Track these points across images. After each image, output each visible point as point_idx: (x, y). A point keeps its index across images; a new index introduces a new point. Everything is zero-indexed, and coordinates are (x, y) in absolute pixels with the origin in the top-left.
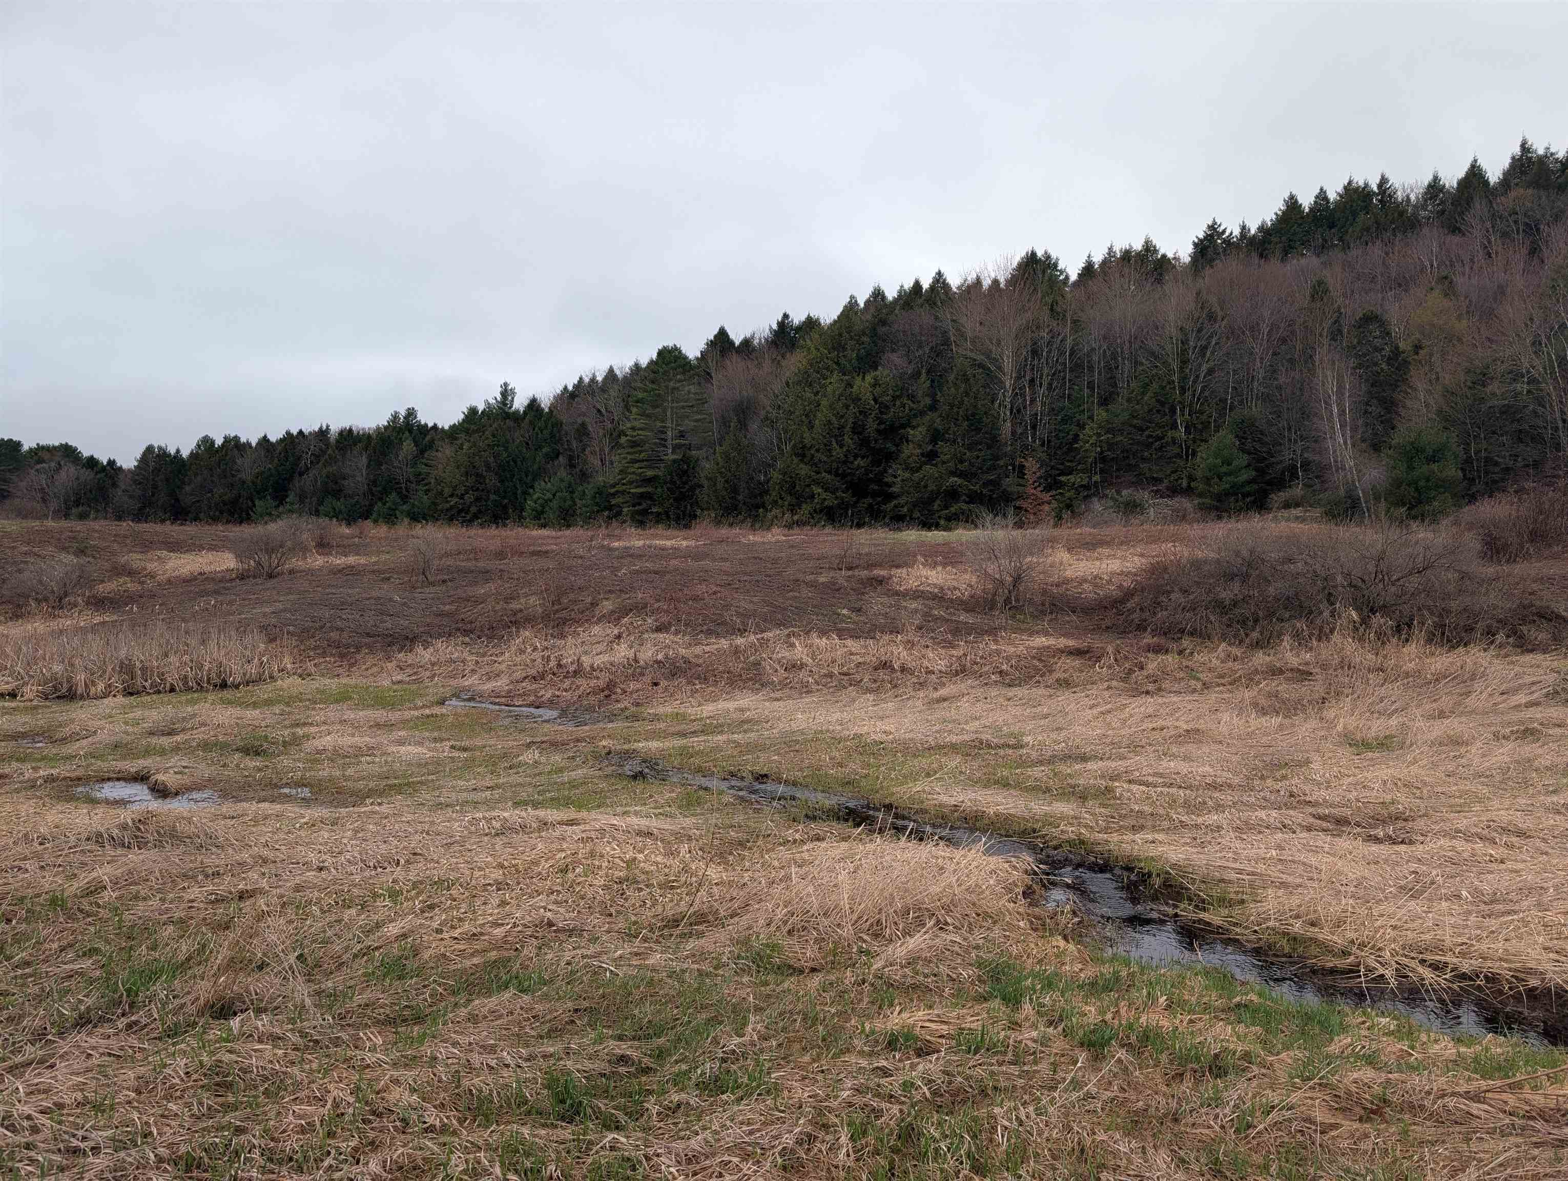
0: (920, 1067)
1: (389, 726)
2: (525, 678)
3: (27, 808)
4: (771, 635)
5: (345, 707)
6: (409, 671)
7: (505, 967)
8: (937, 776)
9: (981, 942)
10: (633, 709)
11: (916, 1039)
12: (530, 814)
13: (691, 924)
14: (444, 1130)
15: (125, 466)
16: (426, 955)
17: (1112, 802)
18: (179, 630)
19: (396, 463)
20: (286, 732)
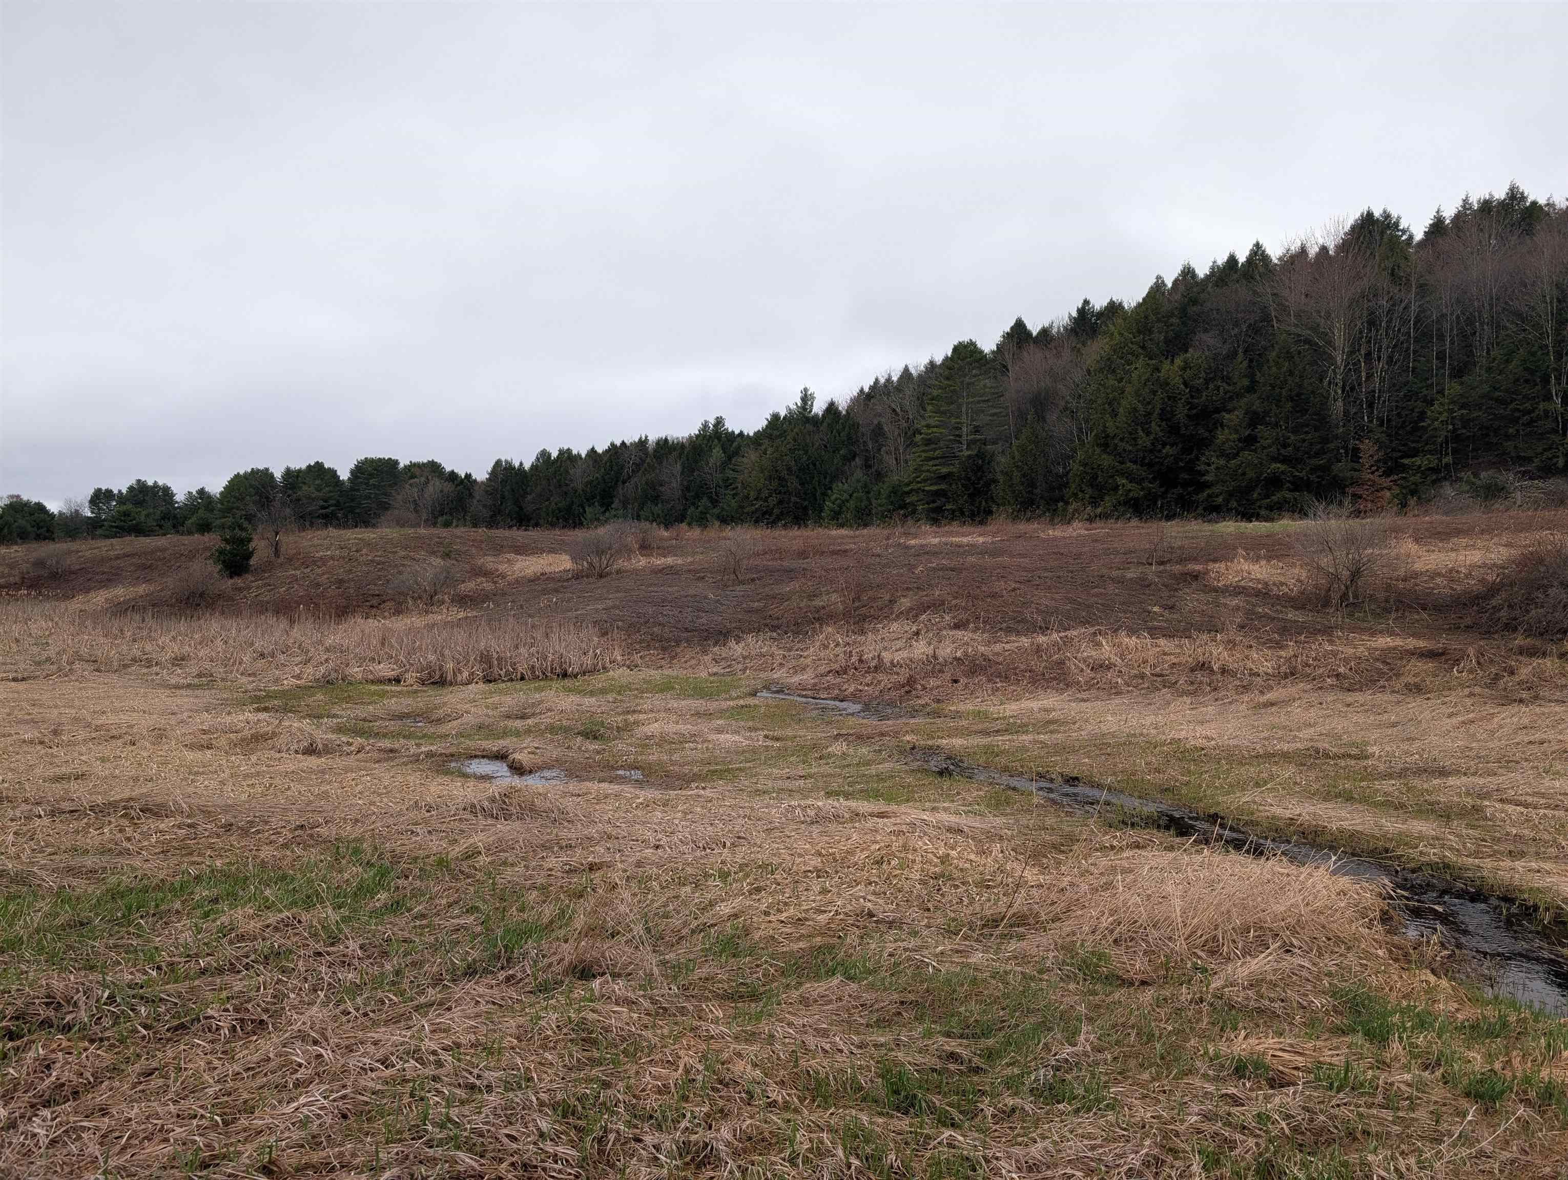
0: (1277, 1100)
1: (709, 715)
2: (829, 672)
3: (414, 779)
4: (1075, 633)
5: (669, 697)
6: (723, 663)
7: (830, 954)
8: (1269, 786)
9: (1333, 969)
10: (934, 705)
11: (1267, 1068)
12: (842, 804)
13: (1011, 926)
14: (786, 1106)
15: (479, 479)
16: (757, 935)
17: (1482, 823)
18: (527, 624)
19: (706, 469)
20: (619, 719)
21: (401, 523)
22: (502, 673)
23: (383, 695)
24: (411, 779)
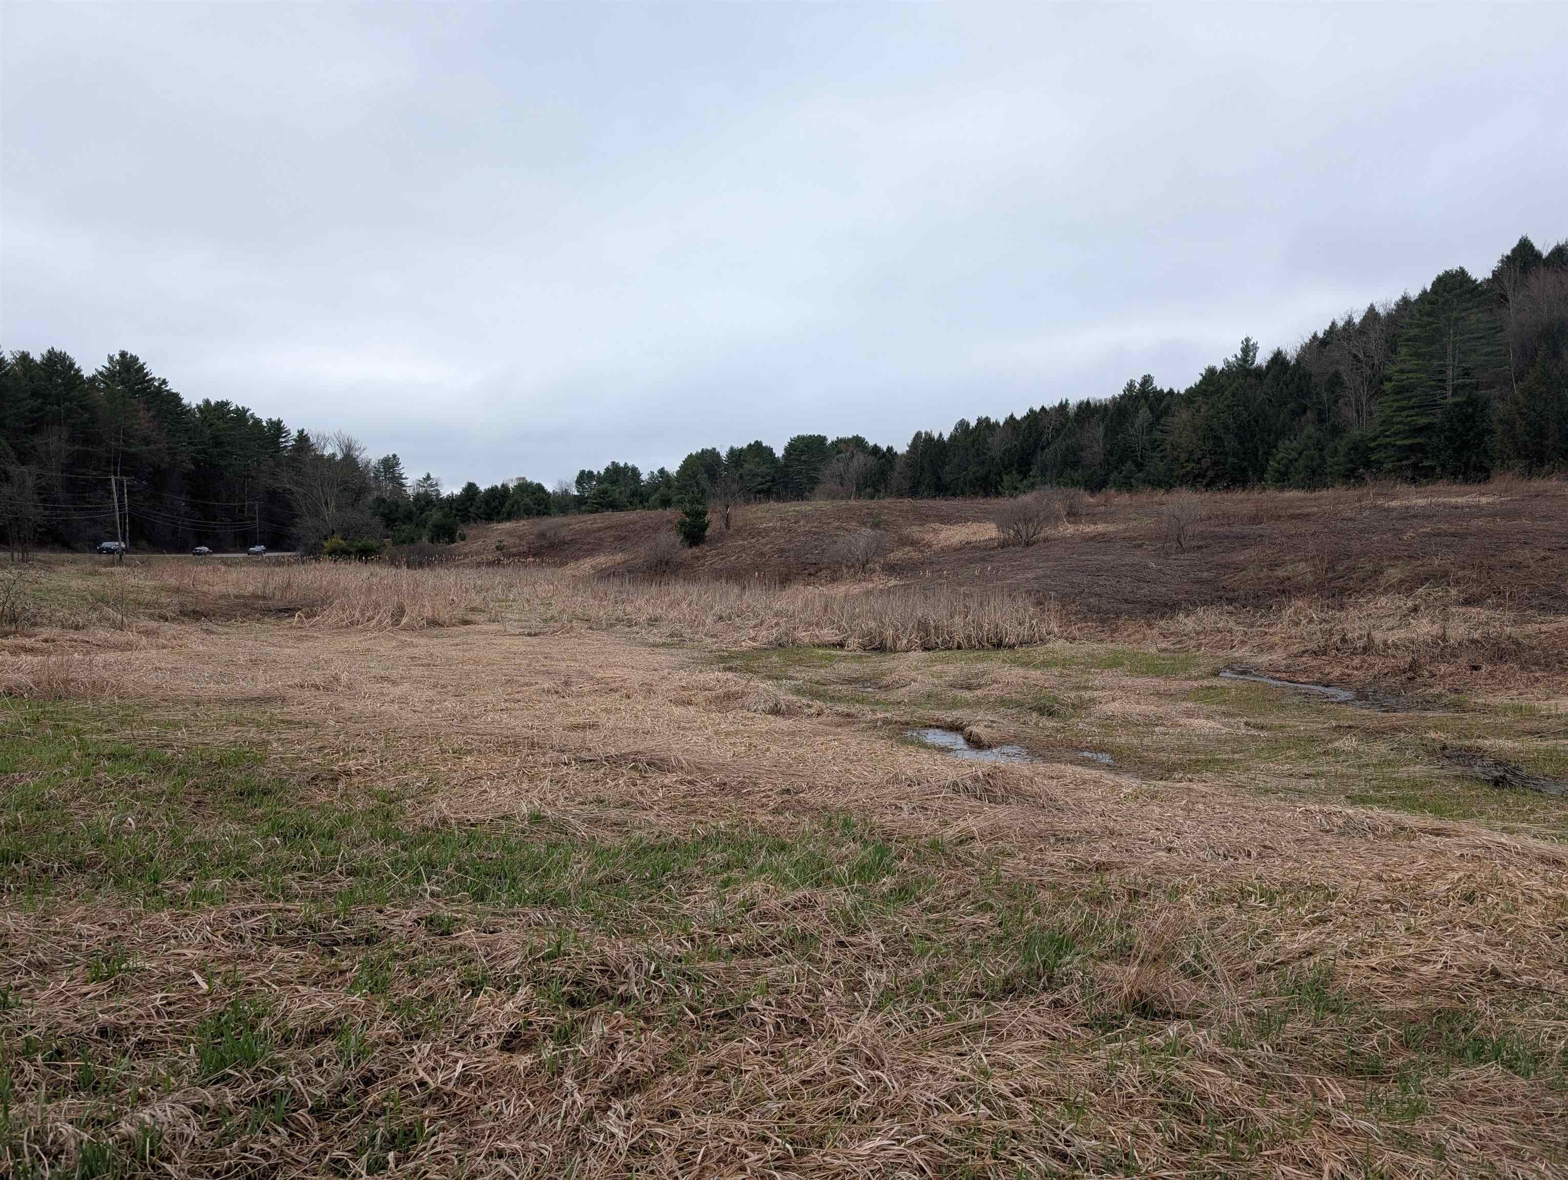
1: (1171, 696)
3: (879, 747)
5: (1119, 673)
6: (1172, 638)
10: (1452, 696)
15: (899, 452)
16: (1346, 985)
19: (1132, 432)
20: (1073, 695)
21: (832, 496)
22: (939, 641)
23: (831, 658)
24: (877, 746)
